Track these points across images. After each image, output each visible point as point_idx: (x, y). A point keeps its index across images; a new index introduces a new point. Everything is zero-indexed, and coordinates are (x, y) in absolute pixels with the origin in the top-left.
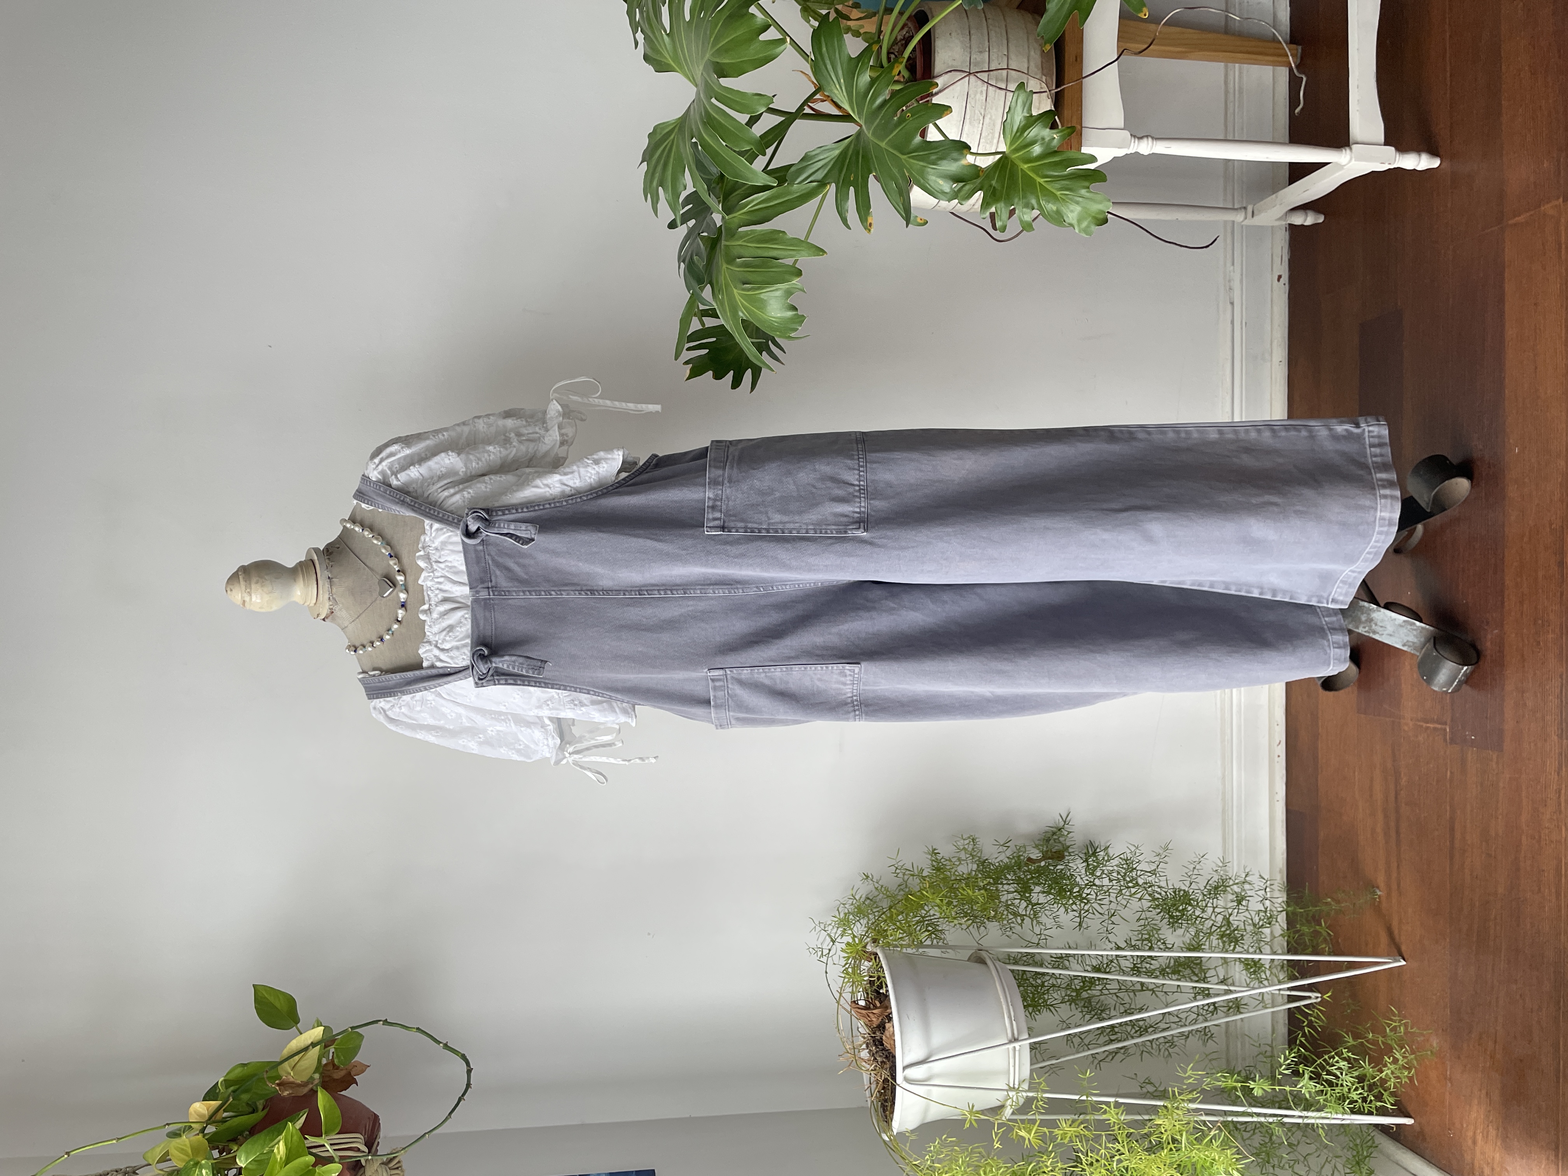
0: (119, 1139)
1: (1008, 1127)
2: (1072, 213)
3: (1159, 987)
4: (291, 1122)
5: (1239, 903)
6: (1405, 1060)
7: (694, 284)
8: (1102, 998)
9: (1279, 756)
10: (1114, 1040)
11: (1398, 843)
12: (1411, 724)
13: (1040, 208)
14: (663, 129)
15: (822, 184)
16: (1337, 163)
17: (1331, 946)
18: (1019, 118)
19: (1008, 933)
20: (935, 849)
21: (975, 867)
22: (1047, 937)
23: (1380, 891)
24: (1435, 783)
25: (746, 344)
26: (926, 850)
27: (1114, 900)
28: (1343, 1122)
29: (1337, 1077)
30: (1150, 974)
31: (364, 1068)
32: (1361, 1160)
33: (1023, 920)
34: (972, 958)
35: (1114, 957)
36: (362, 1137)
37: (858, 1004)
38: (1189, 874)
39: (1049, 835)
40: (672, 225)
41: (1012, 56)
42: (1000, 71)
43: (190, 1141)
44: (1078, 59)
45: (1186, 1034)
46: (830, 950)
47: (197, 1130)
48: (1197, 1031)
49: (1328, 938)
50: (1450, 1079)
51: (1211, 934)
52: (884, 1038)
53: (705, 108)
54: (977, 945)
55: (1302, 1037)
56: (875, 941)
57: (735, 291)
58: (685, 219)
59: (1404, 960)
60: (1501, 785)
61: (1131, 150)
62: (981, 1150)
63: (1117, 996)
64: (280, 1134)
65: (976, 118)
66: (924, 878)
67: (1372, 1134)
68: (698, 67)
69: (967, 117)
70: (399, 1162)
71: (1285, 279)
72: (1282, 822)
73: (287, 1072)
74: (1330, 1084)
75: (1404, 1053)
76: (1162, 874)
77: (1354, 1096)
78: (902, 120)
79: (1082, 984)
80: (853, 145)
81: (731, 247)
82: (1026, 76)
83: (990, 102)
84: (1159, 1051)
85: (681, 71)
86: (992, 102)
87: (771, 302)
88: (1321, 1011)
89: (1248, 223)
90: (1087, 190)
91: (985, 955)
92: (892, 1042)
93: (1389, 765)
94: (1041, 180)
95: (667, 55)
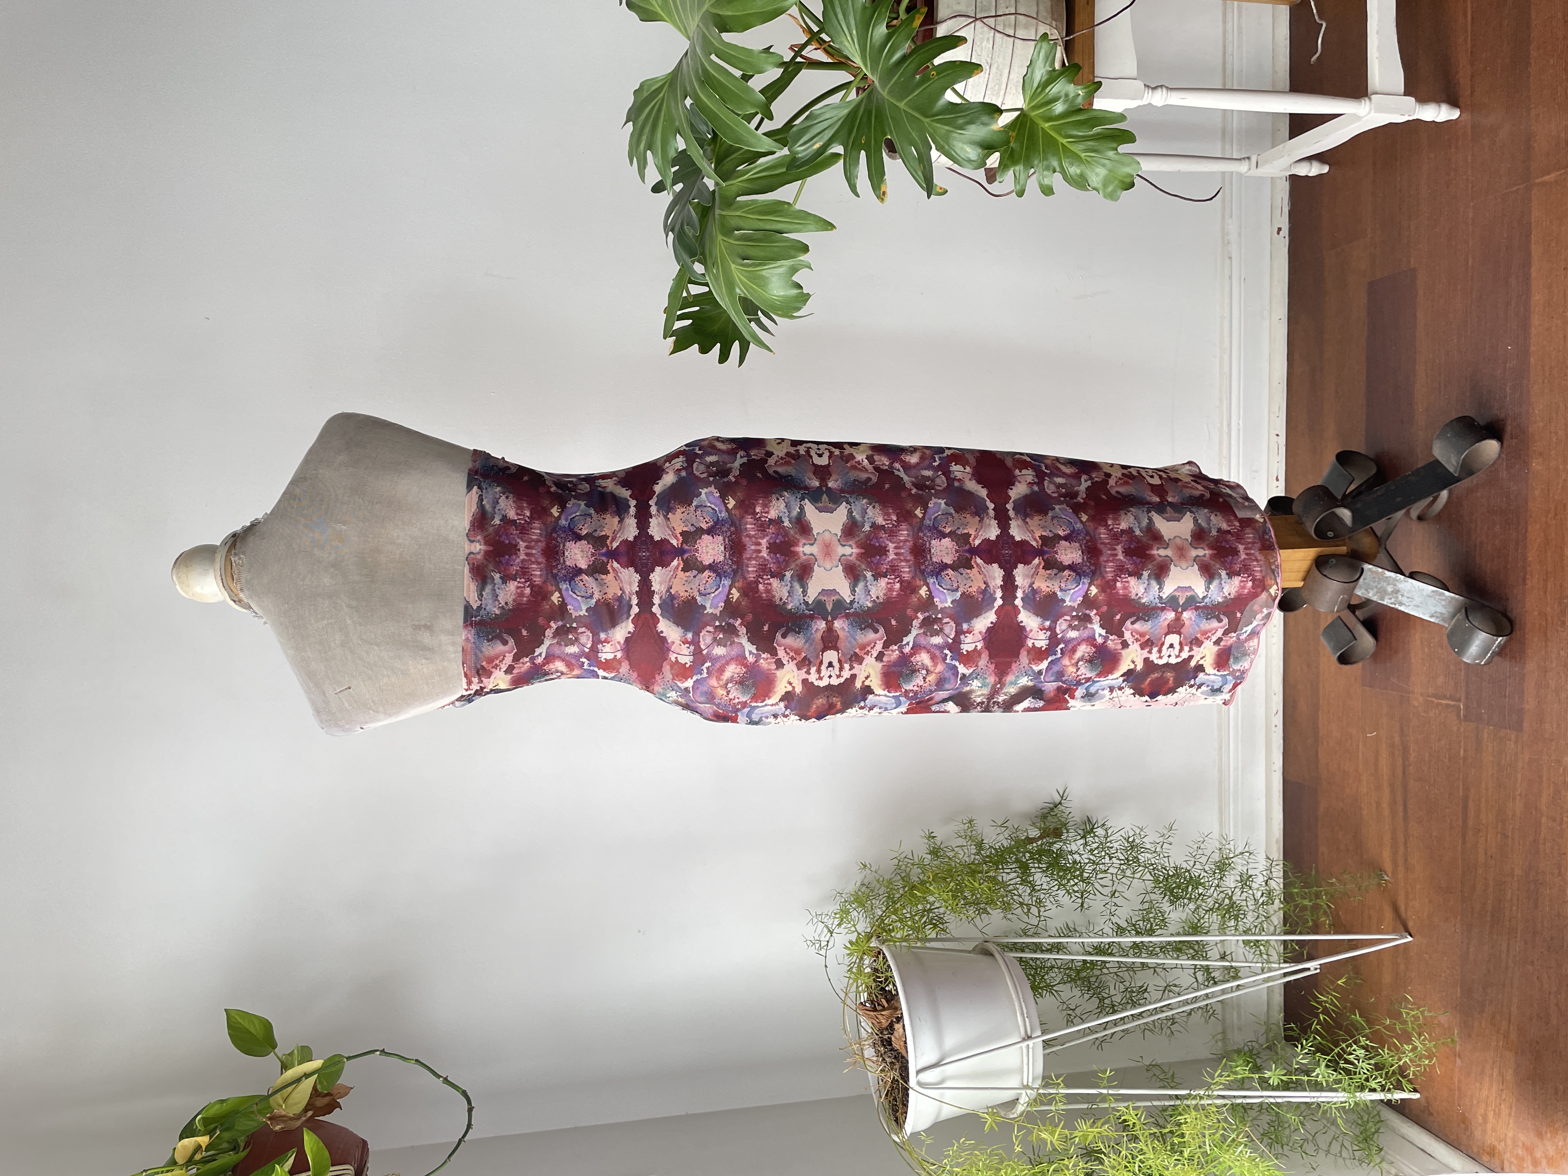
2: (1097, 175)
3: (1159, 965)
4: (279, 1165)
5: (1243, 882)
6: (1425, 1048)
7: (685, 257)
8: (1102, 977)
9: (1276, 726)
11: (1406, 818)
12: (1421, 699)
13: (1063, 171)
14: (650, 86)
16: (1352, 114)
18: (1040, 74)
20: (932, 833)
22: (1047, 919)
24: (1446, 761)
25: (742, 321)
26: (921, 833)
27: (1117, 881)
29: (1355, 1066)
31: (347, 1091)
32: (1368, 1137)
33: (1029, 910)
34: (977, 949)
36: (351, 1168)
37: (865, 1005)
38: (1194, 854)
39: (1045, 811)
40: (658, 188)
42: (1008, 16)
44: (1090, 4)
45: (1188, 1011)
46: (828, 942)
48: (1199, 1008)
49: (1328, 910)
50: (1459, 1057)
51: (1212, 910)
52: (893, 1039)
53: (702, 65)
54: (980, 935)
55: (1316, 1025)
57: (733, 266)
59: (1411, 936)
60: (1520, 764)
61: (1144, 102)
62: (1000, 1151)
63: (1118, 976)
66: (924, 866)
68: (693, 17)
71: (1285, 232)
72: (1279, 791)
73: (279, 1105)
74: (1348, 1072)
75: (1423, 1040)
76: (1166, 855)
77: (1373, 1083)
78: (925, 78)
79: (1082, 966)
80: (864, 103)
81: (727, 217)
82: (1035, 21)
83: (997, 50)
84: (1162, 1029)
85: (671, 19)
86: (1000, 50)
87: (774, 279)
88: (1335, 997)
89: (1249, 174)
90: (1115, 152)
91: (992, 947)
92: (902, 1044)
93: (1397, 740)
94: (1064, 141)
95: (655, 4)
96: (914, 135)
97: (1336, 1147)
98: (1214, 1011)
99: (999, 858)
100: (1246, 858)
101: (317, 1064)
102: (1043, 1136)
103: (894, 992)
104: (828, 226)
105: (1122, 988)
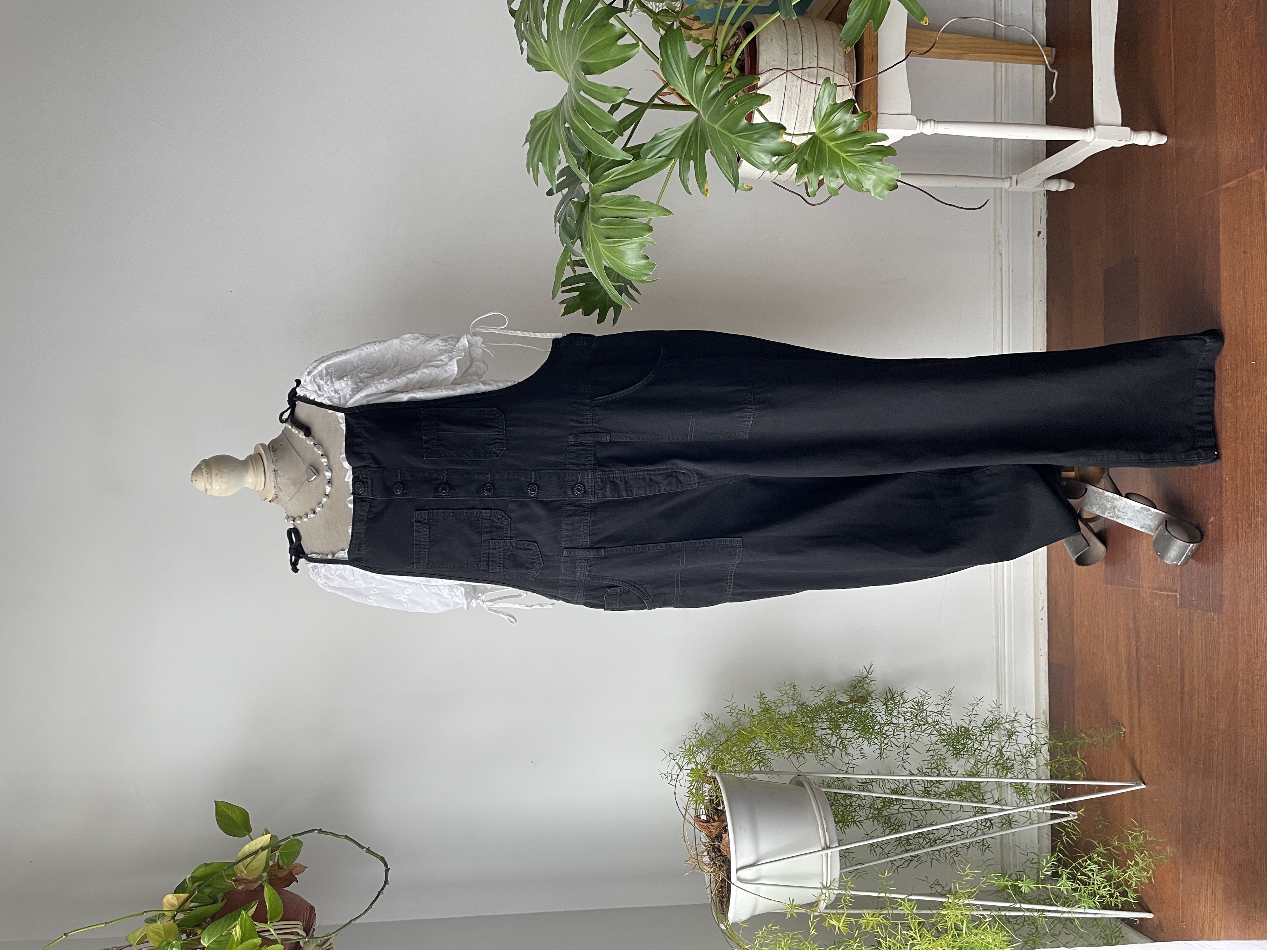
0: (106, 923)
1: (822, 918)
2: (869, 181)
3: (945, 807)
4: (245, 911)
5: (1010, 737)
6: (1145, 863)
7: (567, 239)
8: (900, 815)
9: (1042, 619)
10: (909, 850)
11: (1139, 688)
12: (1148, 591)
13: (844, 177)
14: (542, 116)
15: (669, 158)
16: (1083, 140)
17: (1085, 773)
18: (825, 105)
19: (822, 762)
20: (763, 694)
21: (795, 707)
22: (854, 766)
23: (1125, 728)
24: (1168, 640)
25: (609, 287)
26: (756, 695)
27: (908, 735)
28: (1096, 916)
29: (1090, 878)
30: (938, 796)
31: (303, 869)
33: (834, 752)
34: (793, 781)
35: (909, 782)
36: (301, 924)
37: (700, 818)
38: (969, 714)
39: (855, 683)
40: (550, 193)
41: (821, 56)
42: (811, 69)
43: (163, 926)
44: (874, 60)
45: (968, 845)
46: (678, 775)
47: (169, 917)
48: (977, 842)
49: (1083, 767)
50: (1182, 881)
51: (987, 763)
52: (721, 846)
53: (575, 97)
54: (797, 771)
55: (1060, 845)
56: (713, 768)
57: (600, 244)
58: (560, 188)
59: (1144, 784)
60: (1221, 640)
61: (917, 131)
62: (800, 936)
63: (911, 814)
64: (236, 920)
65: (792, 106)
66: (753, 717)
67: (1120, 926)
68: (569, 66)
69: (785, 105)
70: (330, 944)
71: (1044, 234)
72: (1046, 672)
73: (241, 870)
74: (1084, 883)
76: (947, 714)
77: (1103, 892)
78: (732, 106)
79: (882, 804)
80: (694, 126)
81: (596, 210)
82: (830, 72)
83: (803, 93)
85: (557, 70)
86: (806, 93)
87: (628, 253)
89: (1010, 189)
90: (881, 162)
91: (803, 779)
92: (728, 850)
93: (1131, 626)
94: (844, 155)
95: (545, 59)
96: (726, 147)
102: (833, 923)
103: (722, 809)
104: (666, 212)
105: (916, 825)
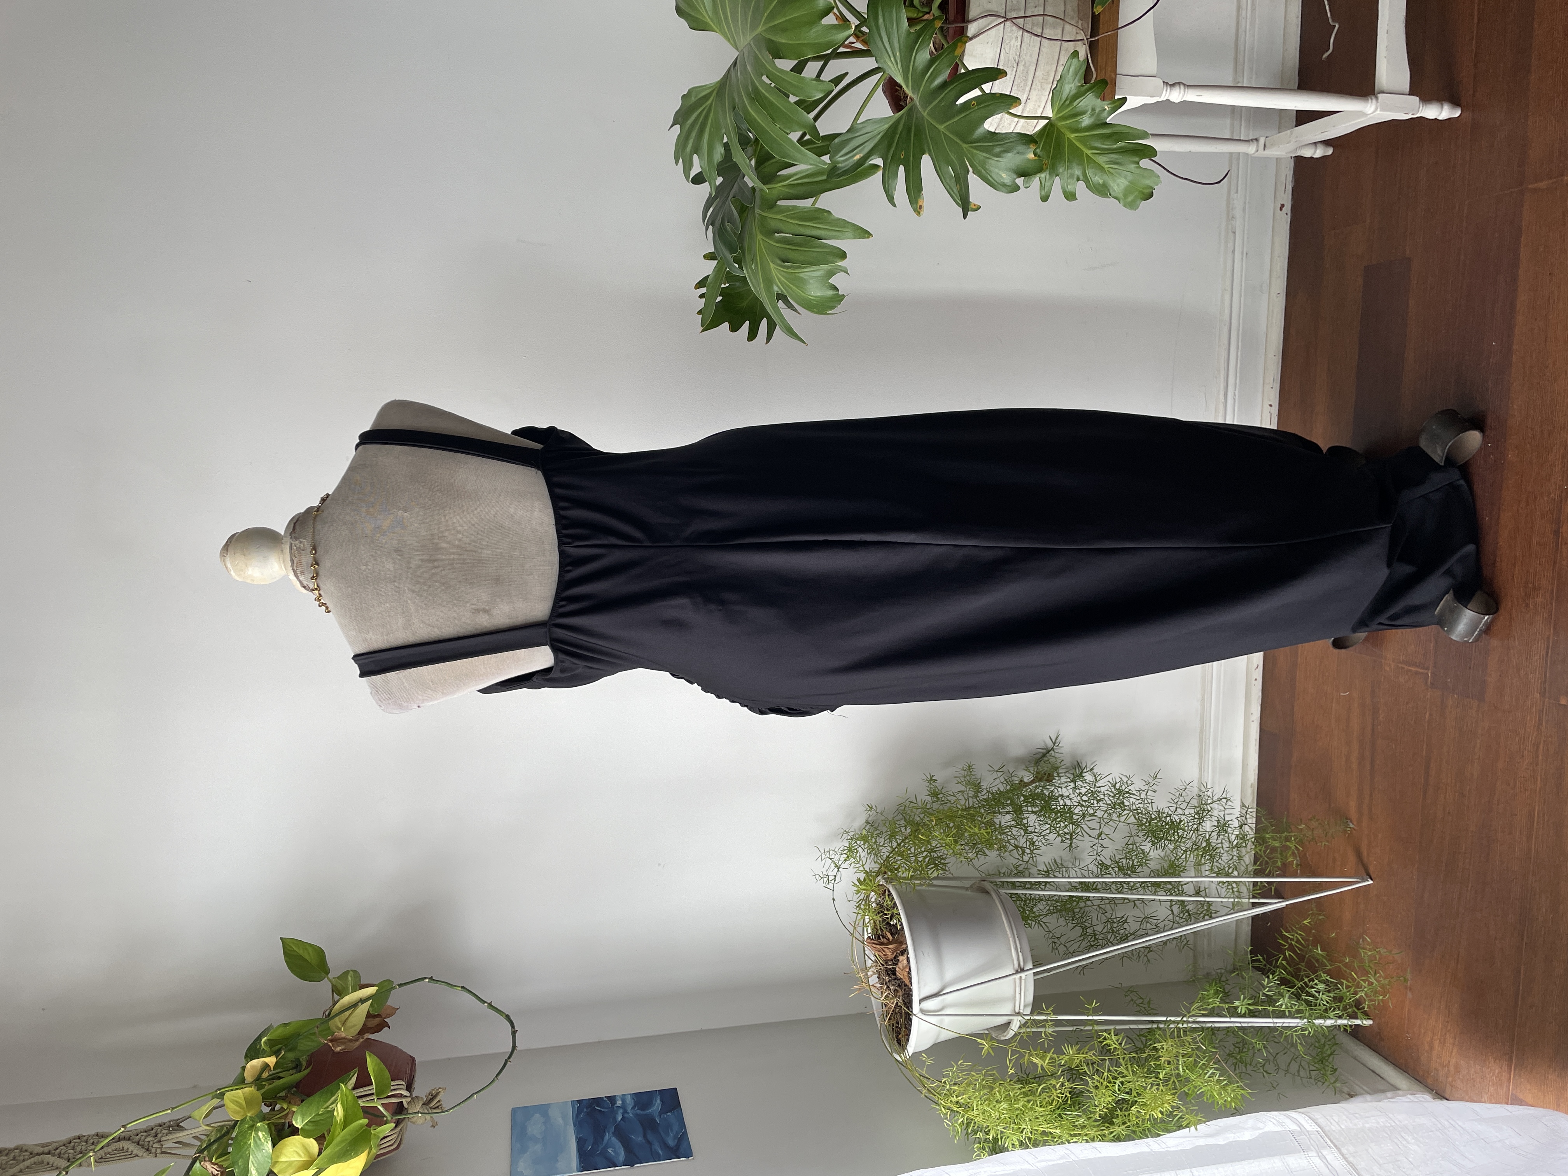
2: (1118, 184)
4: (343, 1082)
6: (1380, 985)
7: (726, 252)
8: (1087, 909)
9: (1256, 680)
11: (1372, 773)
12: (1393, 665)
13: (1086, 179)
14: (699, 92)
17: (1298, 859)
18: (1069, 88)
20: (931, 776)
24: (1413, 723)
26: (922, 776)
29: (1316, 998)
31: (394, 1012)
32: (1324, 1058)
34: (974, 887)
36: (404, 1084)
37: (871, 938)
38: (1176, 801)
39: (1039, 756)
42: (1036, 17)
43: (243, 1094)
46: (835, 876)
49: (1296, 852)
50: (1410, 990)
52: (897, 969)
53: (750, 79)
54: (977, 874)
55: (1282, 960)
57: (772, 265)
59: (1372, 880)
60: (1480, 731)
61: (1163, 98)
64: (334, 1094)
68: (744, 35)
70: (439, 1101)
71: (1288, 208)
72: (1256, 740)
73: (338, 1028)
74: (1309, 1004)
75: (1378, 977)
76: (1150, 801)
79: (1066, 900)
80: (904, 118)
81: (768, 219)
82: (1062, 22)
83: (1025, 48)
84: (1140, 957)
85: (720, 31)
86: (1027, 49)
87: (811, 281)
88: (1300, 935)
89: (1257, 154)
90: (1137, 165)
91: (988, 886)
92: (906, 974)
93: (1368, 700)
94: (1089, 152)
95: (705, 14)
96: (953, 157)
97: (1294, 1067)
98: (1188, 942)
99: (996, 801)
100: (1224, 804)
101: (372, 990)
102: (1035, 1060)
103: (899, 927)
104: (865, 234)
105: (1104, 919)
